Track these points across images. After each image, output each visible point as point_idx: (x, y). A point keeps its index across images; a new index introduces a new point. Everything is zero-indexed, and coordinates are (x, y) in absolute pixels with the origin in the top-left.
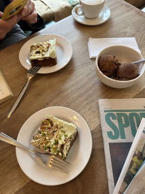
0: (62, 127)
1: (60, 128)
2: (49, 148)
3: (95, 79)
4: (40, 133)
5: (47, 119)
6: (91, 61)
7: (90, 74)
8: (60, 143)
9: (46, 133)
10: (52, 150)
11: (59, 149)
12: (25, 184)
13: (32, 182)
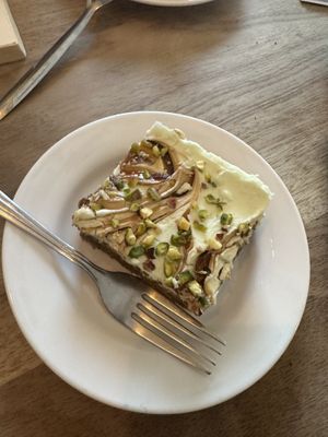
0: (214, 185)
1: (204, 186)
2: (150, 252)
3: (315, 66)
4: (119, 187)
5: (154, 143)
6: (304, 9)
7: (297, 45)
8: (200, 242)
9: (143, 191)
10: (158, 262)
11: (188, 267)
12: (15, 374)
13: (44, 371)
